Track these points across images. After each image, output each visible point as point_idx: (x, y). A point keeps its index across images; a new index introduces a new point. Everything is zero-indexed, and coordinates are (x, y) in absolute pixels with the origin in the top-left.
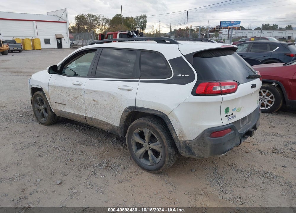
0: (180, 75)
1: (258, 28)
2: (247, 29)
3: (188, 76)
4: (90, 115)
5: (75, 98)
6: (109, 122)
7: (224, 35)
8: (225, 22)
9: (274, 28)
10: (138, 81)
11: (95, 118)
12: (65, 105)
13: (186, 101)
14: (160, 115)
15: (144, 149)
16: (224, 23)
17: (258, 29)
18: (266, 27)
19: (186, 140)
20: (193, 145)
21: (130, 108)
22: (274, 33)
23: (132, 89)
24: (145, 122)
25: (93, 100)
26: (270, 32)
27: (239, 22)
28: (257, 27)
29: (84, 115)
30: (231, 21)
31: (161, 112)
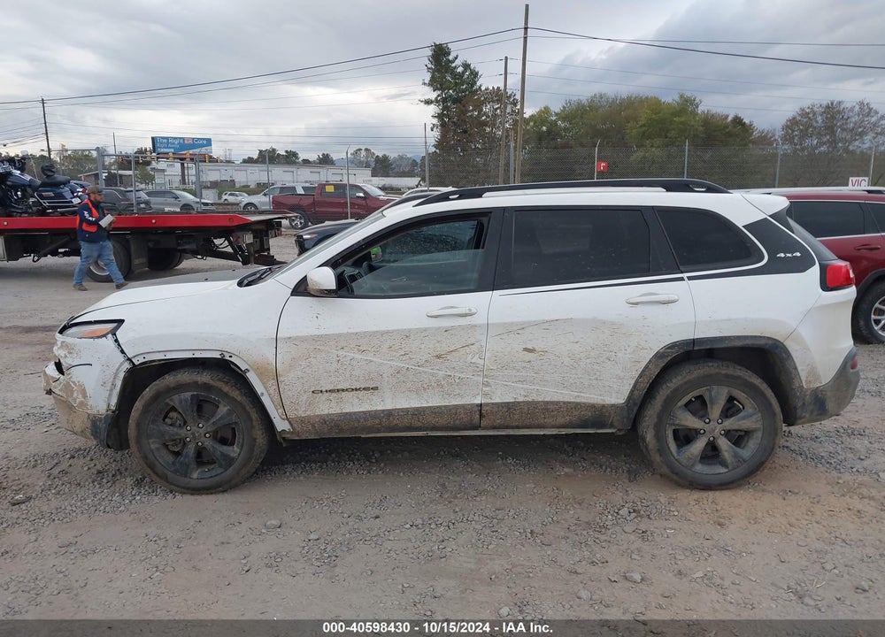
0: (782, 255)
1: (249, 158)
2: (222, 162)
3: (798, 254)
4: (500, 396)
5: (438, 357)
6: (583, 401)
7: (170, 178)
8: (167, 138)
9: (290, 158)
10: (682, 279)
11: (527, 399)
12: (375, 389)
13: (816, 305)
14: (766, 344)
15: (707, 440)
16: (165, 141)
17: (249, 161)
18: (268, 158)
19: (819, 385)
20: (828, 394)
21: (676, 345)
22: (299, 173)
23: (676, 298)
24: (717, 370)
25: (526, 350)
26: (290, 169)
27: (209, 142)
28: (246, 158)
29: (478, 401)
30: (183, 139)
31: (769, 338)
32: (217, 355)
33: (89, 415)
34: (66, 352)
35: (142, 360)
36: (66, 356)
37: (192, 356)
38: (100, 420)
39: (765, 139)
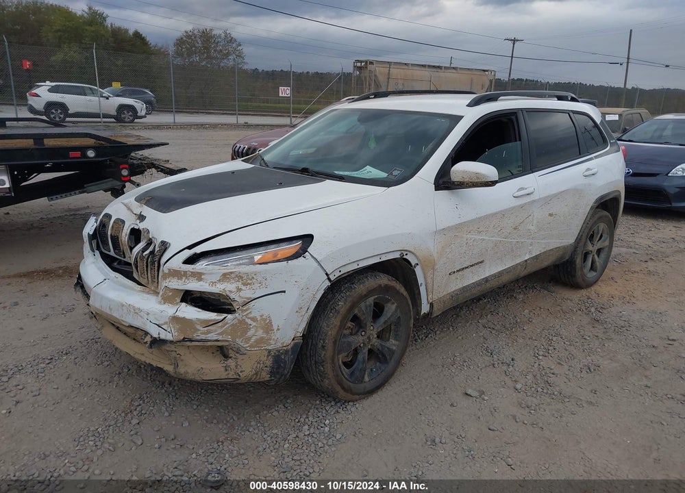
5: (515, 229)
12: (482, 262)
14: (618, 195)
23: (596, 171)
25: (549, 215)
29: (527, 258)
32: (397, 255)
33: (270, 351)
34: (240, 285)
35: (338, 274)
36: (239, 290)
37: (379, 261)
38: (287, 351)
39: (160, 53)
